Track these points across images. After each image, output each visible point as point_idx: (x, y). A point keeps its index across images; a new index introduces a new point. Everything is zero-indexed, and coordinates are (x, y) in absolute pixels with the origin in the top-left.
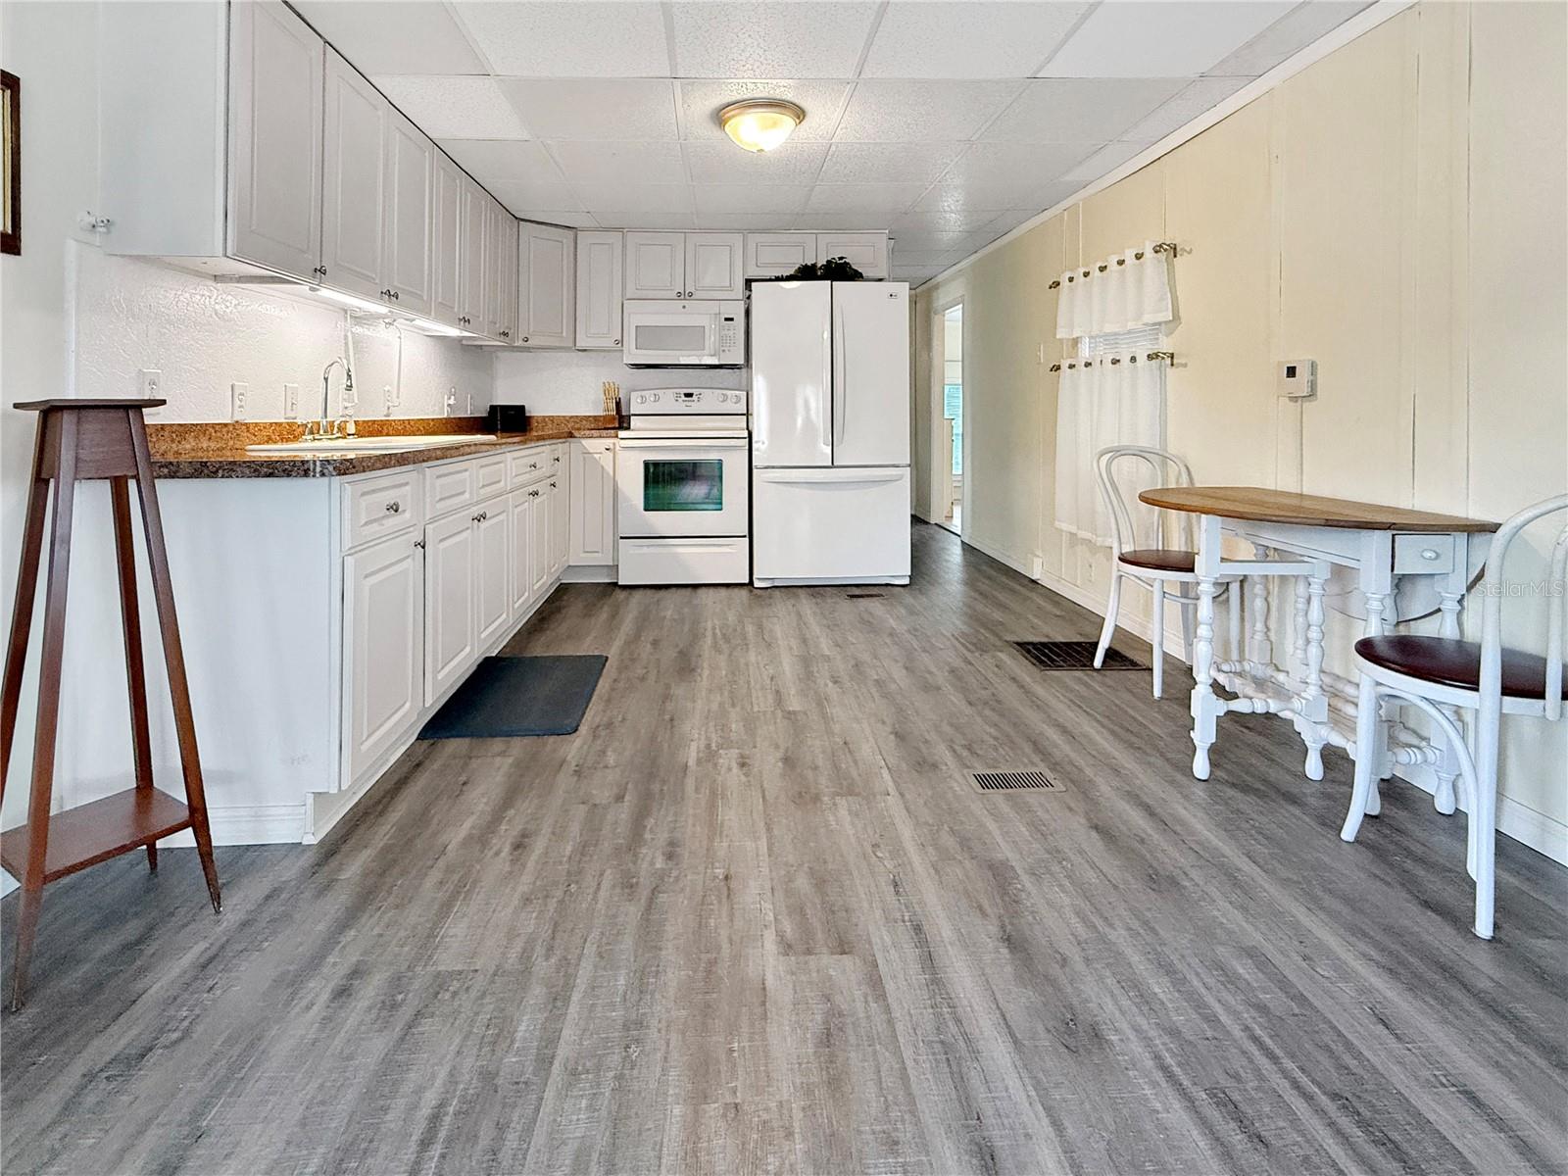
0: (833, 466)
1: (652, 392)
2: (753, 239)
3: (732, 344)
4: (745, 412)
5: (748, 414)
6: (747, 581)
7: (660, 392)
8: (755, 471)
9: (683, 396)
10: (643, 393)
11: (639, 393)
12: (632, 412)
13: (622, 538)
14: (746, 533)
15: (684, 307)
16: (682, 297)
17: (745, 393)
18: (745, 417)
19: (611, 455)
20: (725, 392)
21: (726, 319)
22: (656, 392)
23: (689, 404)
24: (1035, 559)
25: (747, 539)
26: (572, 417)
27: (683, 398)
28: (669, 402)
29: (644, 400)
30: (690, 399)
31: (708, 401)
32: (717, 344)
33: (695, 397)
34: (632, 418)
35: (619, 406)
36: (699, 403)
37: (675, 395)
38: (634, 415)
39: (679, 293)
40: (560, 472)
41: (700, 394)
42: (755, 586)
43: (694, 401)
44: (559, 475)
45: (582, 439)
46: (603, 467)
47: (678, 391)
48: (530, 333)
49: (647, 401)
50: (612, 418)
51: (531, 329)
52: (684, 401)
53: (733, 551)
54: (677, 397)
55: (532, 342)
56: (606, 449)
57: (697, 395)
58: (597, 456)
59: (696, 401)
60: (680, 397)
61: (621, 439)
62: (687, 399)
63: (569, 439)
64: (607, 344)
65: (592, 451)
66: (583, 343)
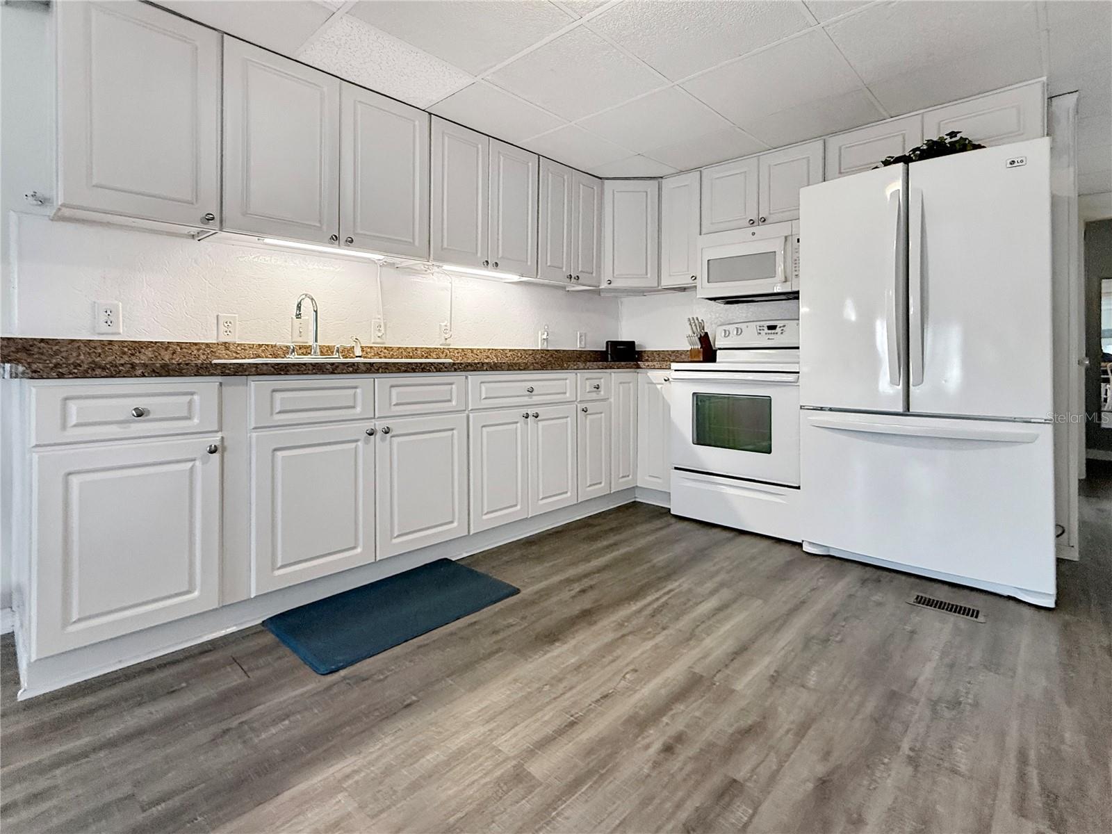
0: (907, 412)
1: (736, 326)
2: (836, 143)
7: (743, 326)
8: (801, 412)
9: (766, 329)
10: (727, 327)
11: (724, 328)
12: (717, 346)
13: (676, 468)
15: (754, 234)
16: (755, 224)
19: (669, 385)
22: (739, 326)
23: (771, 337)
26: (673, 352)
27: (766, 331)
28: (751, 335)
29: (727, 334)
30: (773, 331)
31: (792, 333)
32: (789, 271)
33: (778, 330)
34: (718, 352)
35: (705, 340)
36: (782, 335)
37: (758, 328)
38: (720, 349)
39: (751, 220)
40: (612, 400)
41: (784, 326)
42: (804, 549)
43: (777, 333)
44: (611, 402)
45: (647, 370)
46: (663, 398)
47: (762, 323)
48: (614, 277)
49: (731, 335)
50: (699, 352)
51: (616, 273)
52: (766, 334)
53: (781, 501)
54: (760, 330)
55: (617, 284)
56: (665, 380)
57: (780, 327)
58: (659, 386)
59: (779, 333)
60: (763, 330)
61: (676, 370)
62: (770, 331)
63: (638, 370)
64: (685, 281)
65: (654, 382)
66: (666, 282)
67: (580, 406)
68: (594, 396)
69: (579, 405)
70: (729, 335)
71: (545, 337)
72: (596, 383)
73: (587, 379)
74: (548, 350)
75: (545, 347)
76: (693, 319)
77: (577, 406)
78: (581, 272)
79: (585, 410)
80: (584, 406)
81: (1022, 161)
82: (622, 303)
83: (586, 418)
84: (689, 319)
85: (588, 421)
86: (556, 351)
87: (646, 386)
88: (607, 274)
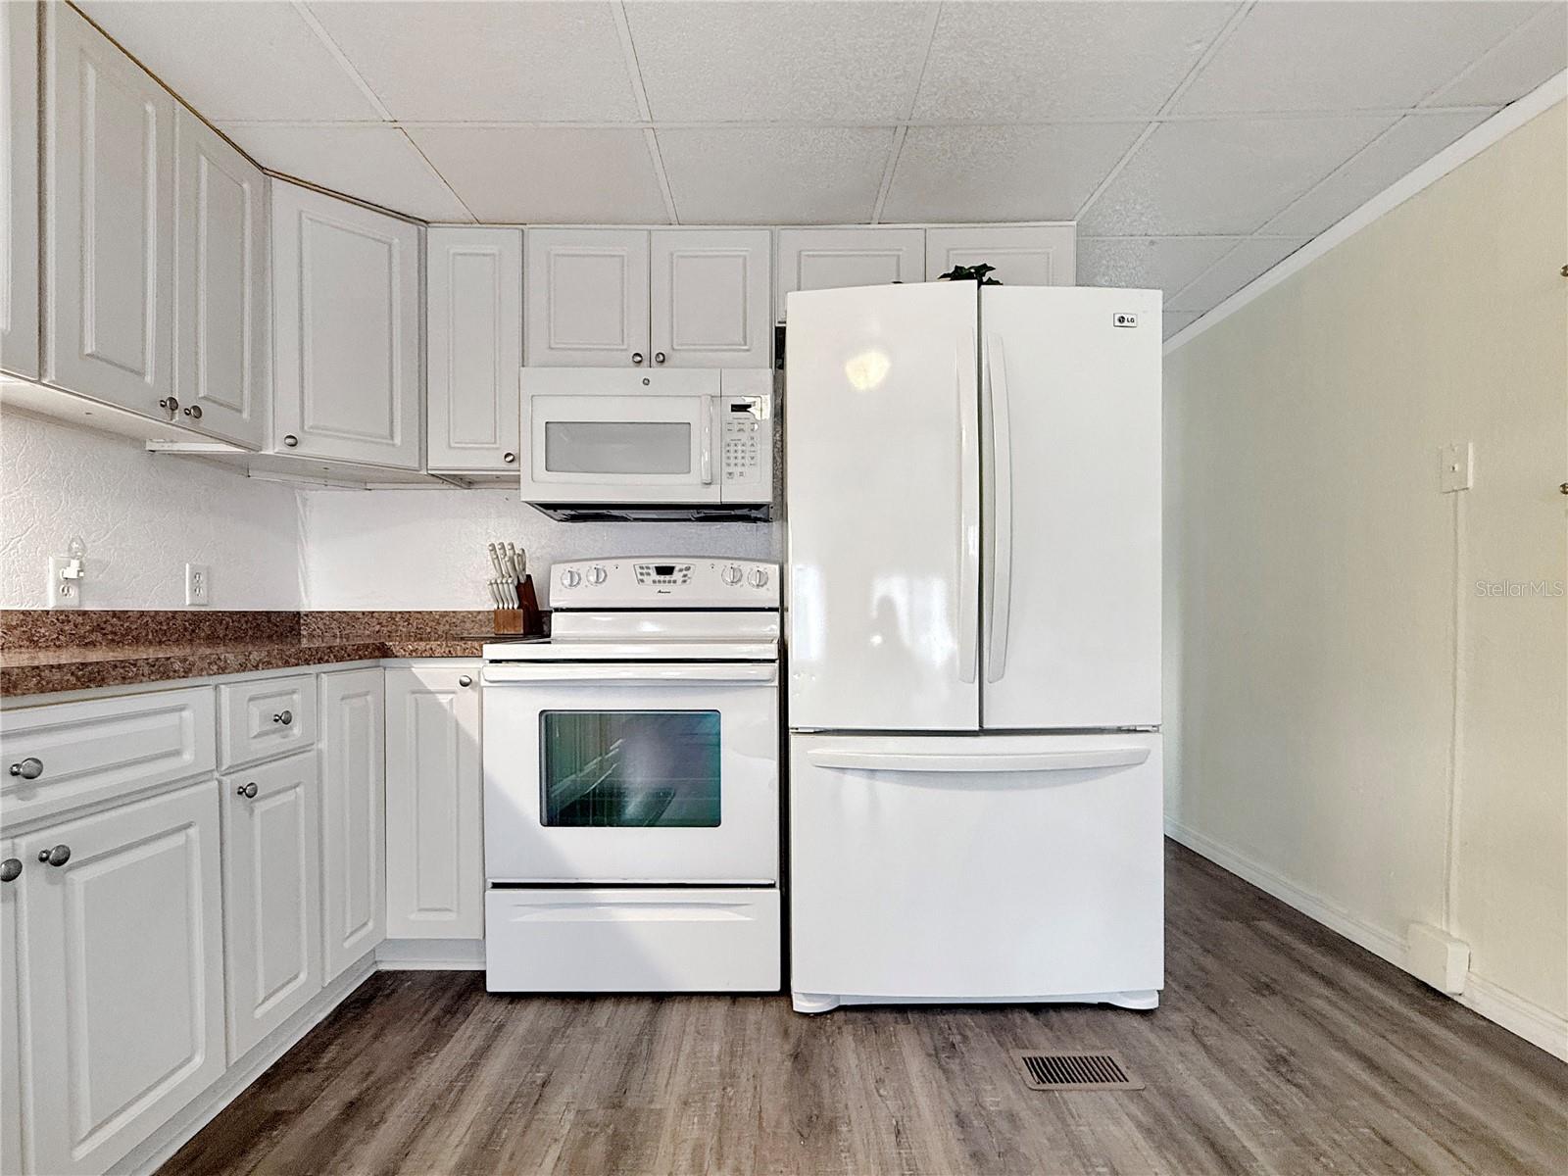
0: (983, 732)
1: (594, 564)
2: (792, 239)
3: (747, 461)
4: (777, 604)
5: (782, 609)
6: (776, 987)
7: (609, 565)
8: (794, 740)
9: (653, 572)
10: (575, 567)
11: (568, 567)
12: (553, 604)
13: (496, 886)
14: (774, 876)
15: (647, 383)
16: (646, 363)
17: (777, 567)
18: (777, 615)
19: (475, 696)
20: (736, 564)
21: (736, 408)
22: (601, 564)
23: (665, 588)
24: (1451, 948)
25: (776, 892)
26: (444, 614)
27: (654, 576)
28: (626, 584)
29: (575, 580)
30: (667, 578)
31: (705, 581)
32: (716, 464)
33: (677, 575)
34: (554, 615)
35: (526, 590)
36: (684, 586)
37: (639, 571)
38: (557, 610)
39: (637, 355)
40: (323, 745)
41: (688, 569)
42: (795, 1009)
43: (675, 582)
44: (320, 752)
45: (410, 661)
46: (457, 724)
47: (644, 562)
48: (302, 427)
49: (584, 582)
50: (515, 616)
51: (308, 423)
52: (654, 582)
53: (743, 918)
54: (642, 574)
55: (312, 448)
56: (464, 685)
57: (681, 570)
58: (444, 699)
59: (679, 582)
60: (649, 574)
61: (492, 661)
62: (662, 578)
63: (383, 662)
64: (486, 461)
65: (431, 688)
66: (441, 459)
67: (230, 783)
68: (275, 743)
69: (227, 780)
70: (578, 583)
71: (71, 572)
72: (279, 707)
73: (251, 699)
74: (85, 613)
75: (72, 601)
76: (502, 545)
77: (220, 783)
78: (204, 398)
79: (248, 792)
80: (243, 779)
81: (1132, 320)
82: (305, 501)
83: (252, 812)
84: (493, 545)
85: (257, 818)
86: (114, 614)
87: (410, 698)
88: (283, 418)
